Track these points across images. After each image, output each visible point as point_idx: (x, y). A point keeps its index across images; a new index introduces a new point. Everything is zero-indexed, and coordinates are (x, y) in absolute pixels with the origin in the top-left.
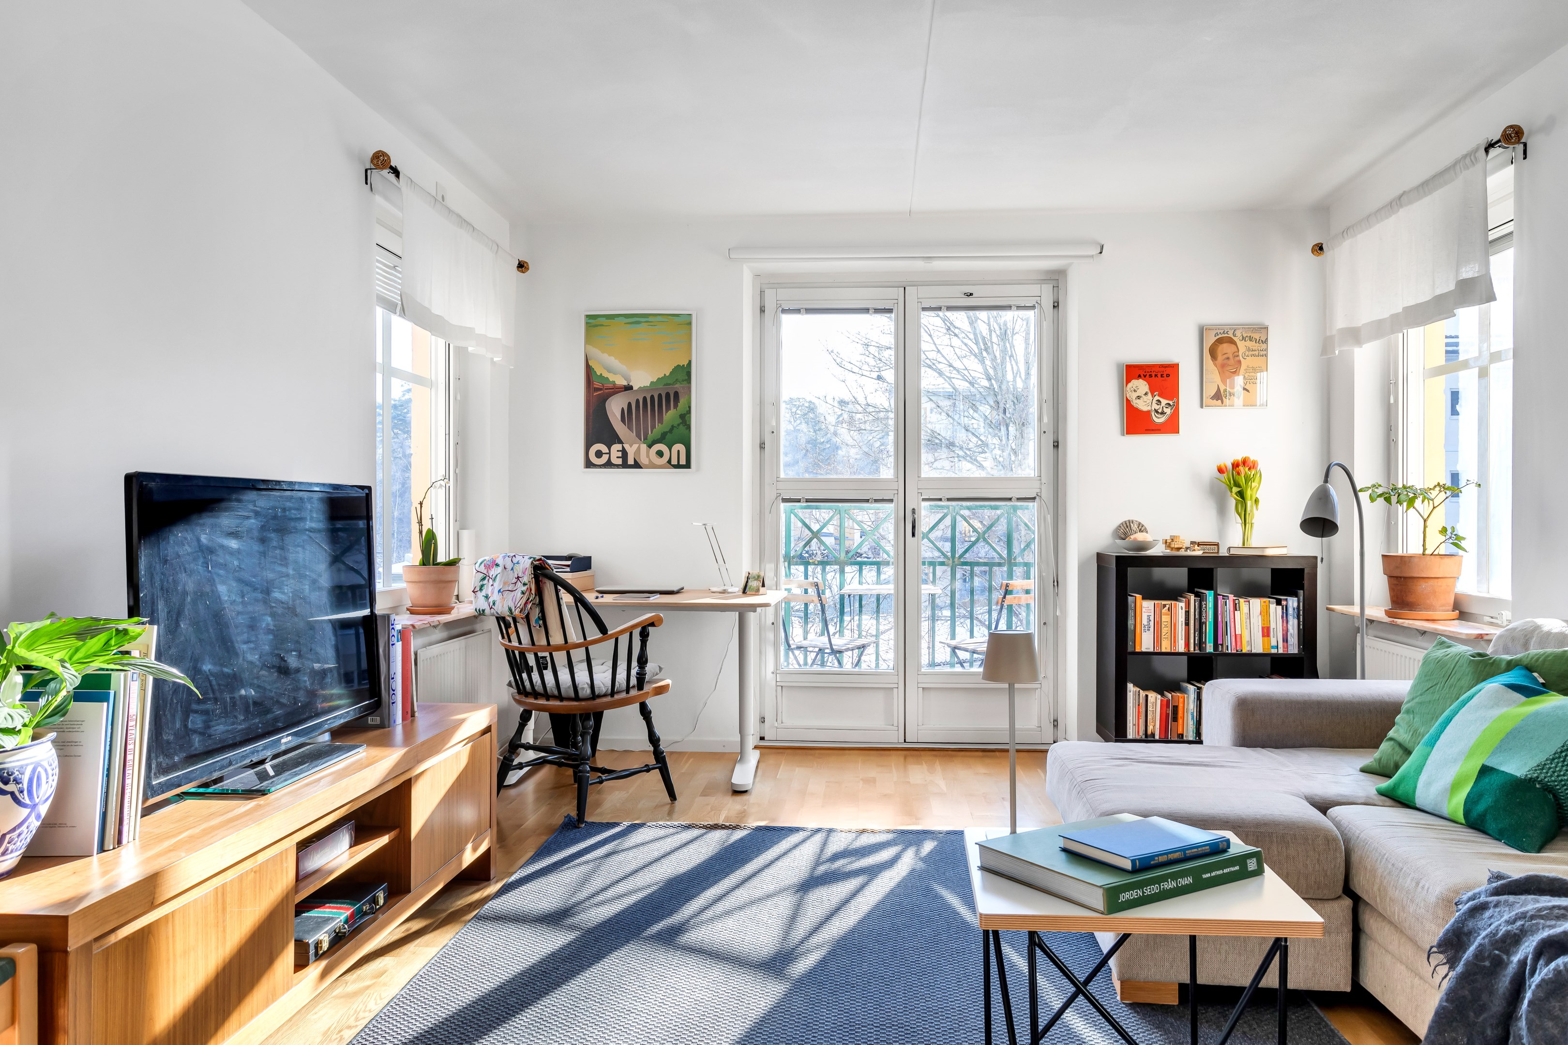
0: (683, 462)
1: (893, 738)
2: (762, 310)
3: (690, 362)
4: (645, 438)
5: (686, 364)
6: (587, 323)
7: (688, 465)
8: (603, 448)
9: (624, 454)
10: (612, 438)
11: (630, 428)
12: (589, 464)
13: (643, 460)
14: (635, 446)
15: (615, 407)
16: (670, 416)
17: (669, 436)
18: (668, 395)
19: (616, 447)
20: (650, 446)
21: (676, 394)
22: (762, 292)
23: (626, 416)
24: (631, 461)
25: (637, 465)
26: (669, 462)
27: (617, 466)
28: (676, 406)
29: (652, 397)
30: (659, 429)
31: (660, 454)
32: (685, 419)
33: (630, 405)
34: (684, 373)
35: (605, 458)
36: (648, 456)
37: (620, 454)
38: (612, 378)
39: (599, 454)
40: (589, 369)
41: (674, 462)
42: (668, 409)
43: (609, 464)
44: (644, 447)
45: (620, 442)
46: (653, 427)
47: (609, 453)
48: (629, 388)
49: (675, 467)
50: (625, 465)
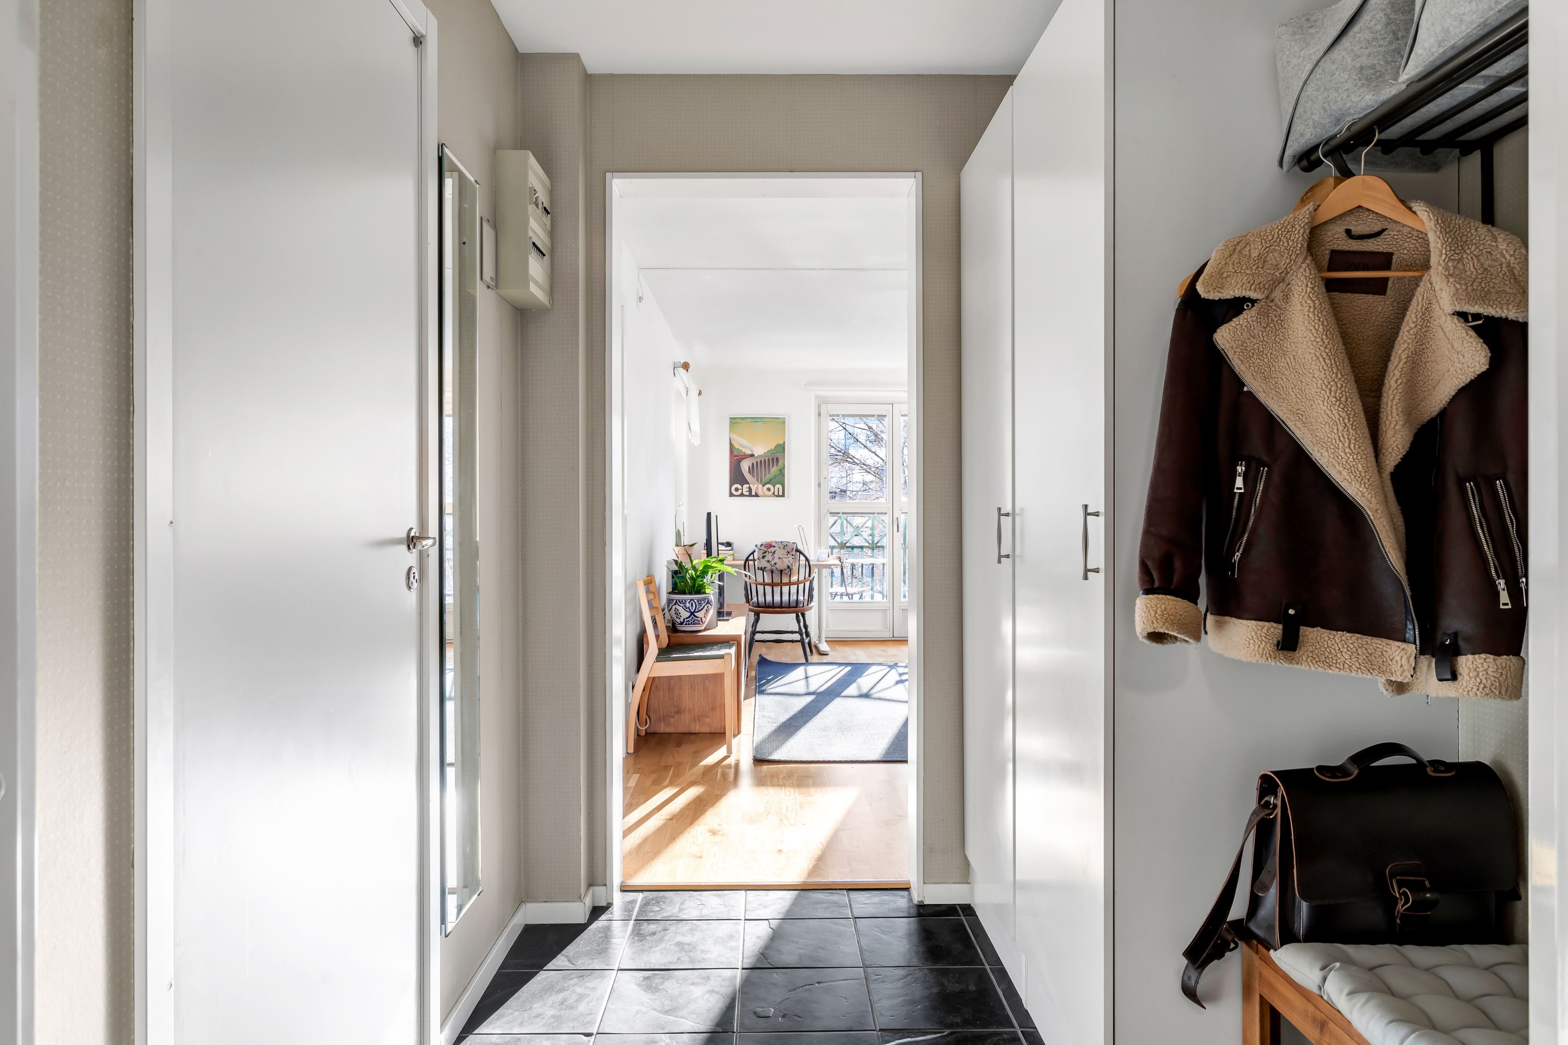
0: (781, 494)
1: (887, 635)
2: (819, 415)
3: (784, 442)
4: (761, 481)
5: (782, 443)
6: (730, 422)
7: (783, 496)
8: (739, 487)
9: (750, 489)
10: (743, 481)
11: (753, 477)
12: (731, 495)
13: (760, 493)
14: (756, 486)
15: (745, 465)
16: (774, 470)
17: (773, 481)
18: (773, 459)
19: (746, 486)
20: (764, 486)
21: (777, 459)
22: (819, 406)
23: (751, 470)
24: (753, 493)
25: (757, 495)
26: (774, 494)
27: (747, 496)
28: (777, 465)
29: (765, 460)
30: (768, 477)
31: (769, 489)
32: (782, 472)
33: (753, 464)
34: (781, 448)
35: (740, 492)
36: (763, 491)
37: (748, 490)
38: (744, 450)
39: (737, 490)
40: (731, 444)
41: (776, 493)
42: (773, 466)
43: (742, 495)
44: (760, 486)
45: (748, 483)
46: (765, 475)
47: (742, 489)
48: (752, 455)
49: (777, 496)
50: (750, 495)
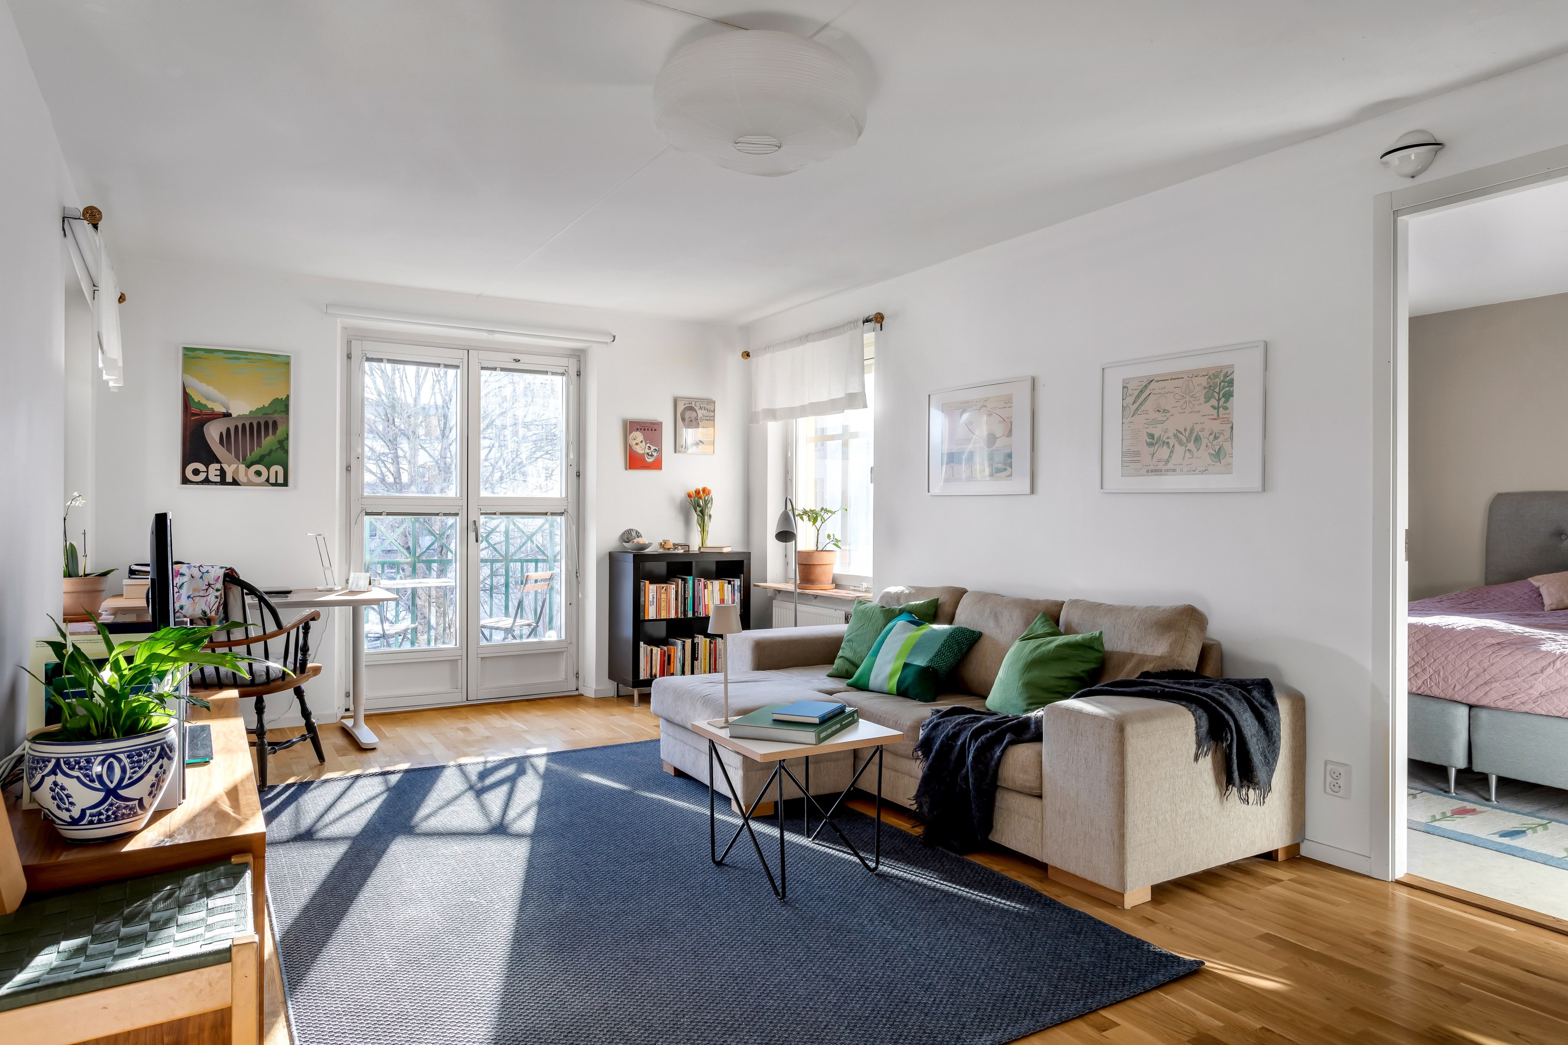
0: (281, 480)
1: (458, 698)
2: (349, 357)
3: (288, 397)
4: (244, 459)
5: (284, 397)
6: (184, 355)
7: (285, 484)
8: (201, 467)
9: (223, 473)
10: (210, 458)
11: (229, 450)
12: (185, 481)
13: (242, 478)
14: (234, 466)
15: (213, 432)
16: (269, 441)
17: (267, 459)
18: (266, 424)
19: (214, 468)
20: (248, 467)
21: (275, 424)
22: (349, 343)
23: (225, 439)
24: (229, 479)
25: (235, 483)
26: (268, 480)
27: (216, 483)
28: (274, 433)
29: (251, 425)
30: (257, 452)
31: (258, 473)
32: (283, 445)
33: (228, 430)
34: (283, 406)
35: (202, 476)
36: (246, 475)
37: (218, 473)
38: (210, 405)
39: (196, 472)
40: (185, 393)
41: (272, 480)
42: (267, 434)
43: (206, 481)
44: (242, 467)
45: (218, 462)
46: (252, 450)
47: (207, 472)
48: (227, 415)
49: (273, 485)
50: (223, 482)
